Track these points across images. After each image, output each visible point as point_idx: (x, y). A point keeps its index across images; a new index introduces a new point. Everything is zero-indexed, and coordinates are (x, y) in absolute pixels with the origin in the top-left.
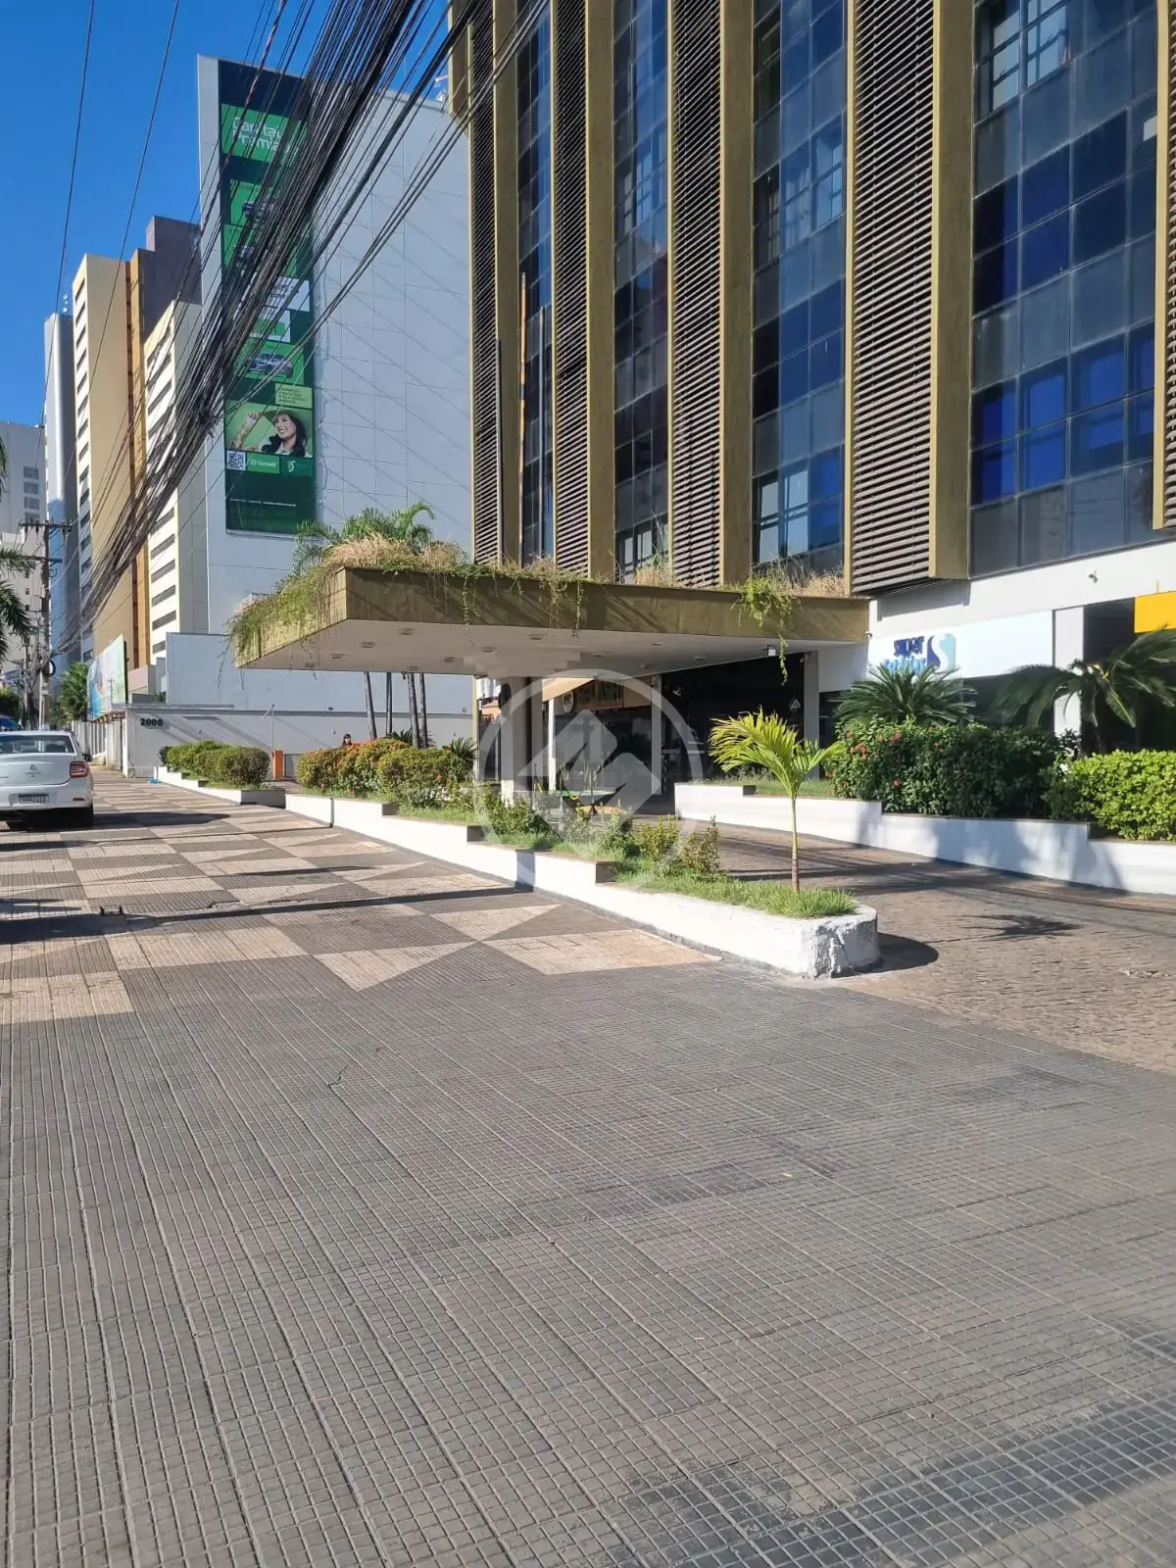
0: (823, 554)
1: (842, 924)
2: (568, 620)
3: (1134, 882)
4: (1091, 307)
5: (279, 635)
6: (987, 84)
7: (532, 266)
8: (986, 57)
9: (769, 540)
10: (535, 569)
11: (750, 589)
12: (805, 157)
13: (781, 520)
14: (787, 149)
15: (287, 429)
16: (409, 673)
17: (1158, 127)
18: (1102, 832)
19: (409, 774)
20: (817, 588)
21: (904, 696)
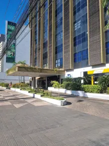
0: (61, 66)
1: (63, 101)
2: (38, 72)
3: (89, 97)
4: (83, 47)
5: (11, 73)
6: (74, 28)
7: (36, 40)
8: (74, 26)
9: (57, 65)
10: (35, 67)
11: (55, 69)
12: (59, 33)
13: (58, 63)
14: (58, 32)
15: (12, 53)
16: (23, 76)
17: (88, 33)
18: (86, 92)
19: (23, 86)
20: (61, 69)
21: (68, 79)
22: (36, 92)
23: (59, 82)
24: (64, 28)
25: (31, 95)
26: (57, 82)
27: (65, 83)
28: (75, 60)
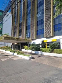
0: (29, 37)
2: (16, 40)
3: (44, 54)
4: (42, 27)
6: (37, 16)
7: (15, 22)
8: (37, 15)
9: (27, 36)
10: (15, 37)
11: (26, 39)
14: (28, 18)
16: (7, 42)
17: (44, 19)
18: (42, 52)
19: (7, 48)
20: (29, 39)
21: (33, 45)
22: (15, 52)
23: (28, 46)
24: (32, 16)
25: (12, 53)
26: (27, 46)
27: (31, 47)
28: (37, 34)
